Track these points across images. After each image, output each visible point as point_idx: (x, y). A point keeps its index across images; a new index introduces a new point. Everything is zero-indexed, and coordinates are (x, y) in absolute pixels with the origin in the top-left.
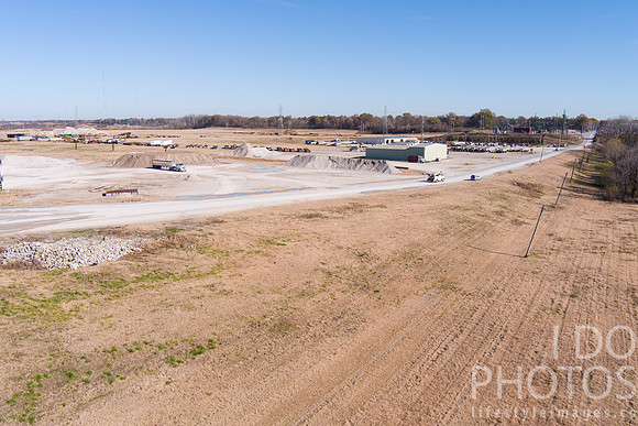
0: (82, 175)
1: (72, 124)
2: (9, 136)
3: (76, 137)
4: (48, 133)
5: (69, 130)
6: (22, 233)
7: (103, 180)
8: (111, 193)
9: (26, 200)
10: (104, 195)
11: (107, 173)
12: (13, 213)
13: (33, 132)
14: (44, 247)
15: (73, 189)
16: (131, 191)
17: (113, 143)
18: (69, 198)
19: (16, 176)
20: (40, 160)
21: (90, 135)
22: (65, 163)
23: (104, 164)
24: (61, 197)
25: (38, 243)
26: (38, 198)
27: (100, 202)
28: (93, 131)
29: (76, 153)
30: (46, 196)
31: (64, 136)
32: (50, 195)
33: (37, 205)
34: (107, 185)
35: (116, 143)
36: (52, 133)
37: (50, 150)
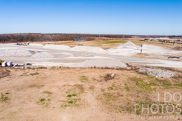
0: (163, 51)
1: (162, 37)
2: (145, 39)
3: (162, 40)
4: (155, 39)
5: (161, 38)
6: (144, 65)
7: (169, 53)
8: (171, 57)
9: (147, 57)
10: (169, 58)
11: (170, 52)
12: (143, 59)
13: (151, 38)
14: (149, 70)
15: (160, 55)
16: (177, 58)
17: (174, 43)
18: (158, 58)
19: (145, 50)
20: (152, 46)
21: (167, 40)
22: (158, 47)
23: (170, 49)
24: (156, 57)
25: (148, 69)
26: (150, 56)
27: (167, 60)
28: (168, 39)
29: (162, 45)
30: (152, 56)
31: (159, 40)
32: (153, 56)
33: (149, 58)
34: (170, 55)
35: (175, 43)
36: (156, 39)
37: (155, 44)
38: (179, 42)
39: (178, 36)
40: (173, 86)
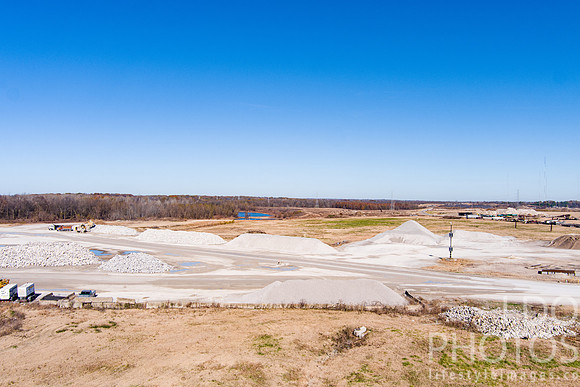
0: (518, 252)
1: (513, 205)
2: (460, 214)
3: (515, 217)
4: (492, 213)
5: (511, 211)
6: (464, 297)
7: (539, 259)
8: (548, 271)
9: (469, 269)
10: (540, 273)
11: (544, 252)
12: (458, 278)
13: (479, 211)
14: (481, 313)
15: (511, 264)
16: (568, 272)
17: (551, 224)
18: (506, 272)
19: (463, 248)
20: (483, 235)
21: (529, 216)
22: (505, 240)
23: (541, 243)
24: (500, 271)
25: (476, 309)
26: (479, 268)
27: (535, 279)
28: (532, 212)
29: (516, 232)
30: (486, 267)
31: (505, 216)
32: (490, 268)
33: (478, 274)
34: (544, 263)
35: (555, 223)
36: (495, 213)
37: (493, 228)
38: (567, 222)
39: (564, 204)
40: (563, 368)
